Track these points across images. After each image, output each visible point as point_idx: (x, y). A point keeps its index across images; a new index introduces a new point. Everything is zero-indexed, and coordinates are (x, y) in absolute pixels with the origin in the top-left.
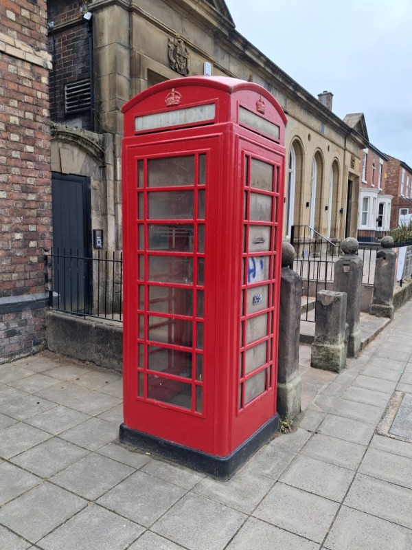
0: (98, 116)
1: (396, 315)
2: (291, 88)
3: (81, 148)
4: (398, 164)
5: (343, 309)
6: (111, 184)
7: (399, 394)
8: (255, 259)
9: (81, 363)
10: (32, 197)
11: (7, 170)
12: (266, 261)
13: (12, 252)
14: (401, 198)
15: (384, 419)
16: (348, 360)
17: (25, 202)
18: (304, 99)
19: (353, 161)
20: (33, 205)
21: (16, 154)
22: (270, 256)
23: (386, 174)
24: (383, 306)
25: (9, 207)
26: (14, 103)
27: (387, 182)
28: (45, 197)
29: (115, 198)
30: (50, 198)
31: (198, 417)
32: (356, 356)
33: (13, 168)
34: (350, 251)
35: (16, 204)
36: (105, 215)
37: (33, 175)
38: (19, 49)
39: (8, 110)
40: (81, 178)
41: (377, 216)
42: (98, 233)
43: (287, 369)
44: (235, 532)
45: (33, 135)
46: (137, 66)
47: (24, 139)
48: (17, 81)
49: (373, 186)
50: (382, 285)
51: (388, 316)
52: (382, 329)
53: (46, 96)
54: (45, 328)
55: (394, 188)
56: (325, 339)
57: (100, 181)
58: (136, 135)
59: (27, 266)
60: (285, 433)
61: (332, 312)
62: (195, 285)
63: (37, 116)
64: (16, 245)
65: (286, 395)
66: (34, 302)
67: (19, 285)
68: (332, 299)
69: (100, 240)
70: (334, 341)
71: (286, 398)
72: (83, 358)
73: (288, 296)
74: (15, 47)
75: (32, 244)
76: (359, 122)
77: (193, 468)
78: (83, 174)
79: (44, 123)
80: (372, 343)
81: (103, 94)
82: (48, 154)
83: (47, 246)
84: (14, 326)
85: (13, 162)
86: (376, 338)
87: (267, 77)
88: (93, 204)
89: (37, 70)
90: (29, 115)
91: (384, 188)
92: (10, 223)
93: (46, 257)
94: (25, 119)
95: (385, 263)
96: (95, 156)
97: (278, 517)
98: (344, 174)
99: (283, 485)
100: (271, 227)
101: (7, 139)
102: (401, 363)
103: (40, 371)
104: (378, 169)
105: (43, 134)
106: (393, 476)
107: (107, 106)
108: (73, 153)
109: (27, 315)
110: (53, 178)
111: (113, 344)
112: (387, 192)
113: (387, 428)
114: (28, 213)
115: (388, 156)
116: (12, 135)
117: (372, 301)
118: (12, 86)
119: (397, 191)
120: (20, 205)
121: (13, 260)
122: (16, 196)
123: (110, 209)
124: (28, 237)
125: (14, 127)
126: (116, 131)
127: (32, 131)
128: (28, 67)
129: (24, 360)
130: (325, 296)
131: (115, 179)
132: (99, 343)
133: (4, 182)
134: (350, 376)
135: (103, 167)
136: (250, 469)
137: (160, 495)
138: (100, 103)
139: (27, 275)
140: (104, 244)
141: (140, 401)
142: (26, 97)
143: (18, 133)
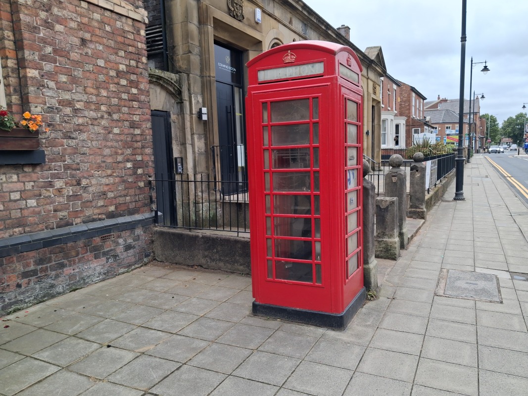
0: (172, 58)
1: (428, 217)
2: (323, 27)
3: (162, 87)
4: (409, 89)
5: (397, 210)
6: (187, 117)
7: (445, 271)
8: (350, 171)
9: (190, 268)
10: (137, 131)
11: (119, 109)
12: (355, 172)
13: (125, 178)
14: (413, 119)
15: (439, 287)
16: (401, 251)
17: (133, 136)
18: (334, 36)
19: (374, 88)
20: (138, 138)
21: (125, 96)
22: (357, 169)
23: (399, 98)
24: (418, 210)
25: (121, 140)
26: (122, 53)
27: (401, 105)
28: (147, 131)
29: (192, 129)
30: (151, 131)
31: (319, 287)
32: (405, 248)
33: (123, 108)
34: (396, 165)
35: (126, 138)
36: (183, 144)
37: (137, 113)
38: (124, 7)
39: (118, 59)
40: (162, 113)
41: (394, 135)
42: (179, 160)
43: (369, 254)
44: (362, 356)
45: (136, 80)
46: (205, 15)
47: (130, 83)
48: (123, 35)
49: (389, 109)
50: (416, 192)
51: (423, 218)
52: (420, 228)
53: (144, 46)
54: (153, 242)
55: (407, 110)
56: (384, 234)
57: (178, 115)
58: (259, 84)
59: (136, 190)
60: (371, 300)
61: (389, 214)
62: (312, 192)
63: (139, 63)
64: (128, 173)
65: (370, 272)
66: (143, 220)
67: (132, 206)
68: (388, 203)
69: (181, 166)
70: (391, 235)
71: (369, 275)
72: (191, 263)
73: (368, 199)
74: (121, 6)
75: (140, 171)
76: (378, 54)
77: (316, 325)
78: (165, 110)
79: (144, 69)
80: (415, 239)
81: (176, 39)
82: (148, 94)
83: (150, 172)
84: (130, 241)
85: (123, 103)
86: (417, 234)
87: (304, 19)
88: (173, 135)
89: (137, 24)
90: (133, 63)
91: (398, 110)
92: (122, 154)
93: (150, 182)
94: (130, 66)
95: (418, 175)
96: (173, 94)
97: (387, 345)
98: (368, 101)
99: (383, 330)
100: (357, 147)
101: (118, 84)
102: (441, 251)
103: (159, 276)
104: (392, 93)
105: (143, 78)
106: (453, 318)
107: (180, 50)
108: (156, 91)
109: (139, 231)
110: (152, 115)
111: (219, 249)
112: (401, 114)
113: (442, 292)
114: (136, 145)
115: (400, 82)
116: (121, 80)
117: (409, 207)
118: (120, 39)
119: (409, 113)
120: (129, 139)
121: (126, 185)
122: (126, 131)
123: (188, 139)
124: (137, 165)
125: (122, 73)
126: (190, 71)
127: (135, 76)
128: (130, 22)
129: (138, 270)
130: (382, 200)
131: (191, 113)
132: (206, 250)
133: (117, 120)
134: (405, 262)
135: (181, 103)
136: (356, 323)
137: (301, 342)
138: (174, 47)
139: (137, 198)
140: (184, 170)
141: (270, 281)
142: (130, 48)
143: (126, 79)
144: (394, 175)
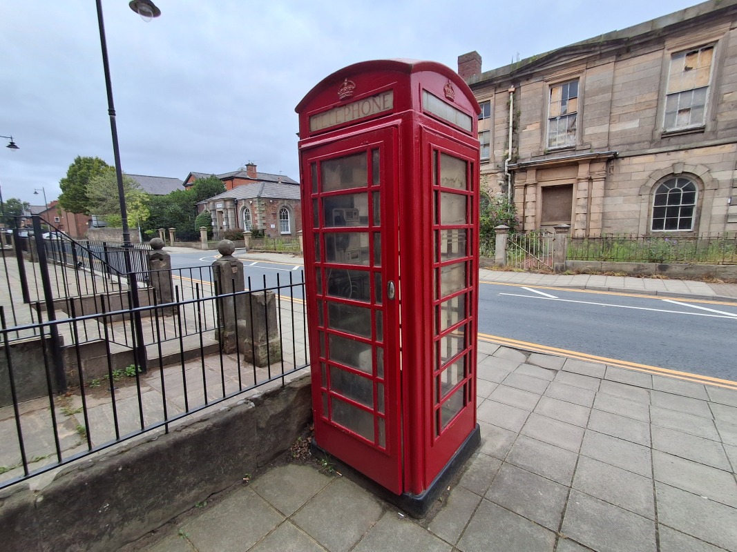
144: (233, 264)
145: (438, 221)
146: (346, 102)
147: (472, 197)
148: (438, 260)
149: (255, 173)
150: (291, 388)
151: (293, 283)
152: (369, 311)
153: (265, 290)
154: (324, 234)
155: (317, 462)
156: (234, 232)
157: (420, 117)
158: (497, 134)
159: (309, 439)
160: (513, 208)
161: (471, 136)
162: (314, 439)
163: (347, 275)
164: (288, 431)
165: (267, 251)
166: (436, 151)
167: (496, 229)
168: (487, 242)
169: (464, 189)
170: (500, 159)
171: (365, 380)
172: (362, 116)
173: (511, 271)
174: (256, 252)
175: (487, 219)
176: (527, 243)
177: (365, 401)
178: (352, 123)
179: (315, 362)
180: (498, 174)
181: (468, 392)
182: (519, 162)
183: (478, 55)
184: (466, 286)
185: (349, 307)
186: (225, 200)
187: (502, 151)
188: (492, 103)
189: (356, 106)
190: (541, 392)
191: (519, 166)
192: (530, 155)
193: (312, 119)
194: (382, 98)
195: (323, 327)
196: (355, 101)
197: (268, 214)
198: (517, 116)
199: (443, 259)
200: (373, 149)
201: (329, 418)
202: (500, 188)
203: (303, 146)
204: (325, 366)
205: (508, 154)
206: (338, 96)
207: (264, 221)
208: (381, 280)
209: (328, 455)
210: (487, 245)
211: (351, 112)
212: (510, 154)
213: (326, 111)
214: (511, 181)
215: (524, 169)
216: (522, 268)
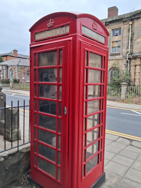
144: (2, 95)
145: (87, 82)
146: (50, 29)
147: (104, 71)
148: (86, 98)
149: (17, 54)
150: (22, 152)
151: (25, 105)
152: (56, 119)
153: (12, 108)
154: (38, 85)
155: (31, 186)
156: (6, 80)
157: (81, 37)
158: (124, 42)
159: (28, 176)
160: (130, 75)
161: (105, 45)
162: (30, 176)
163: (49, 103)
164: (19, 172)
165: (20, 89)
166: (87, 51)
167: (122, 84)
168: (118, 90)
169: (100, 68)
170: (125, 53)
171: (53, 150)
172: (56, 35)
173: (128, 103)
174: (15, 89)
175: (118, 80)
176: (135, 91)
177: (53, 160)
178: (52, 38)
179: (32, 141)
180: (124, 60)
181: (100, 157)
182: (133, 55)
183: (116, 8)
184: (100, 110)
185: (48, 117)
186: (3, 66)
187: (126, 50)
188: (122, 28)
189: (54, 30)
190: (135, 158)
191: (133, 57)
192: (138, 52)
193: (36, 35)
194: (65, 28)
195: (36, 126)
196: (53, 29)
197: (21, 73)
198: (133, 34)
199: (89, 98)
200: (60, 50)
201: (37, 166)
202: (124, 66)
203: (32, 46)
204: (36, 143)
205: (128, 51)
206: (47, 26)
207: (20, 76)
208: (61, 106)
209: (36, 183)
210: (118, 91)
211: (52, 33)
212: (129, 51)
213: (42, 32)
214: (129, 63)
215: (135, 58)
216: (133, 102)
